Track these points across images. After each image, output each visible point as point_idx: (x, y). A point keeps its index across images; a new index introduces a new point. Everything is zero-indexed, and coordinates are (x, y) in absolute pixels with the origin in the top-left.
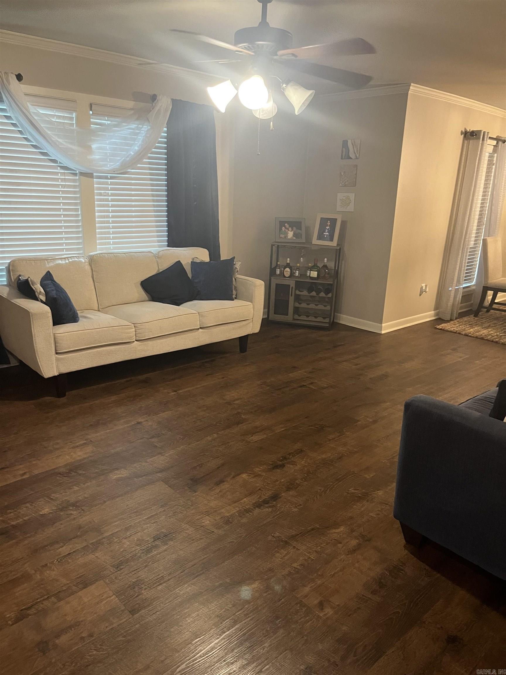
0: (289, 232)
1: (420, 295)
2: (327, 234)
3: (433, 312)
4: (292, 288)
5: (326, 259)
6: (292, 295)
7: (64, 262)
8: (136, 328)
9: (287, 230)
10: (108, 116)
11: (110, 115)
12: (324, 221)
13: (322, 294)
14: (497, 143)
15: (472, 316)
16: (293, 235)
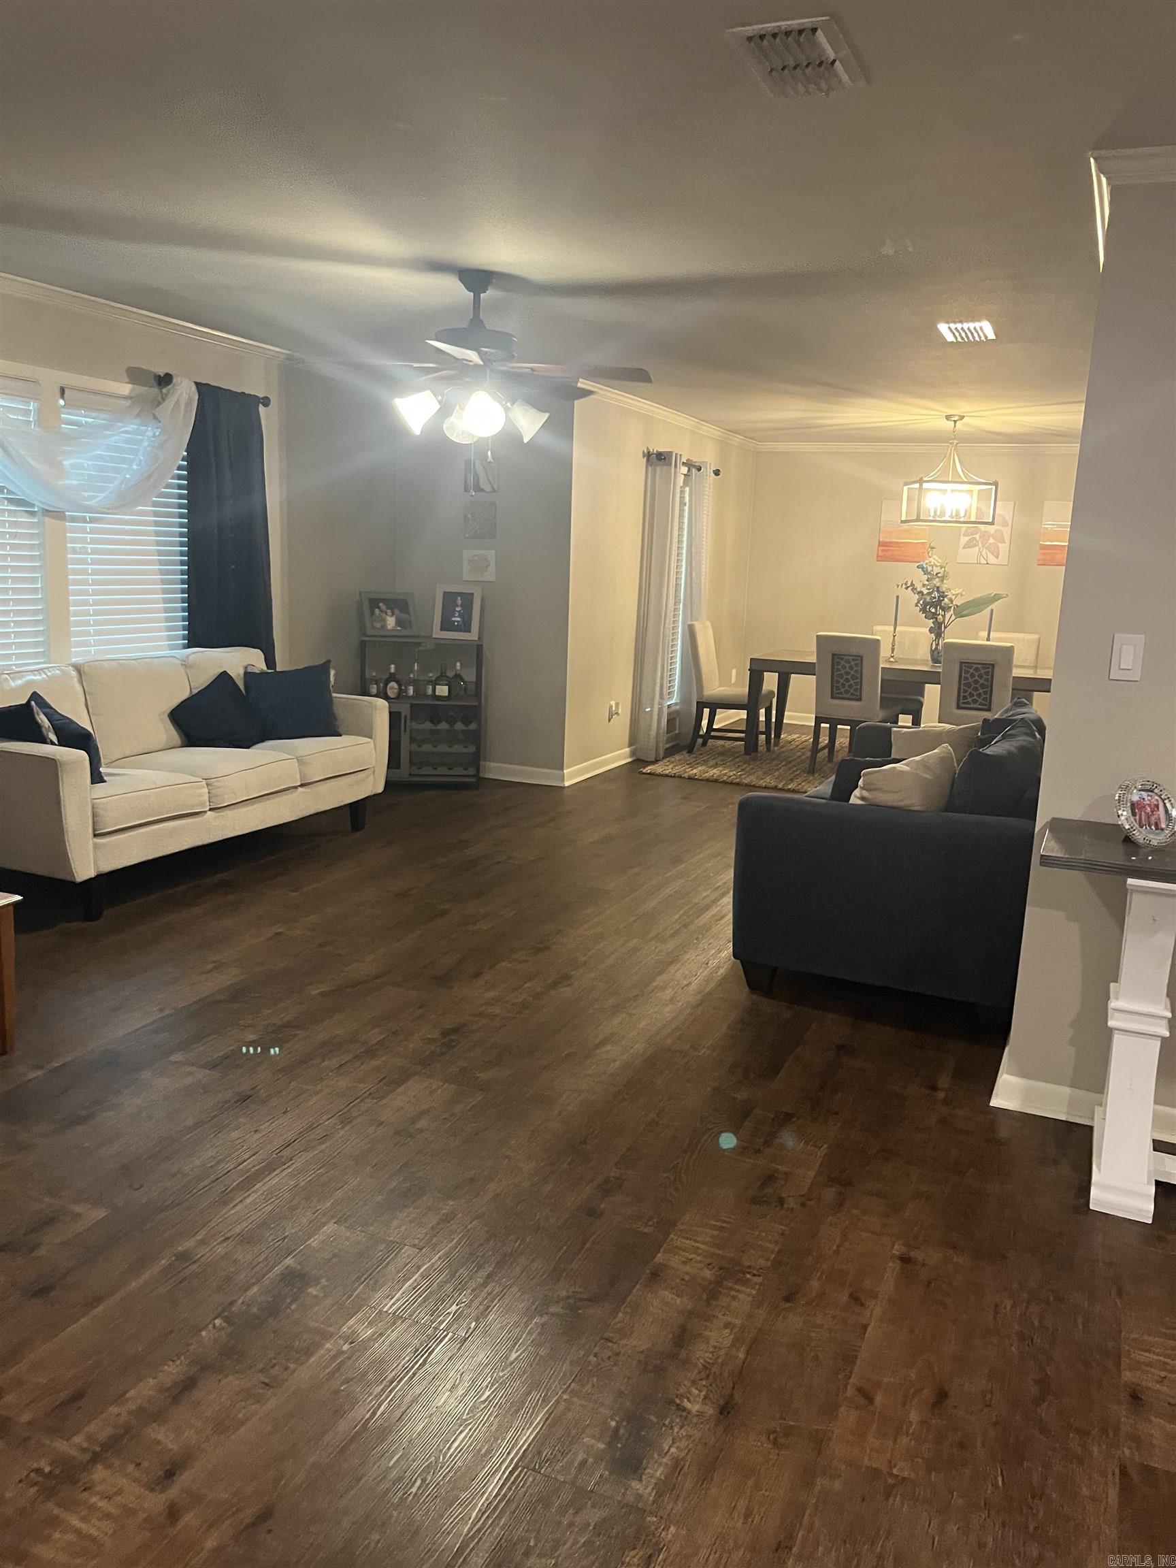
0: (388, 618)
1: (609, 721)
2: (459, 619)
3: (627, 750)
4: (406, 717)
5: (458, 664)
6: (405, 731)
7: (39, 677)
8: (210, 787)
9: (384, 615)
10: (85, 408)
11: (89, 407)
12: (449, 598)
13: (459, 726)
14: (689, 471)
15: (685, 752)
16: (396, 624)
